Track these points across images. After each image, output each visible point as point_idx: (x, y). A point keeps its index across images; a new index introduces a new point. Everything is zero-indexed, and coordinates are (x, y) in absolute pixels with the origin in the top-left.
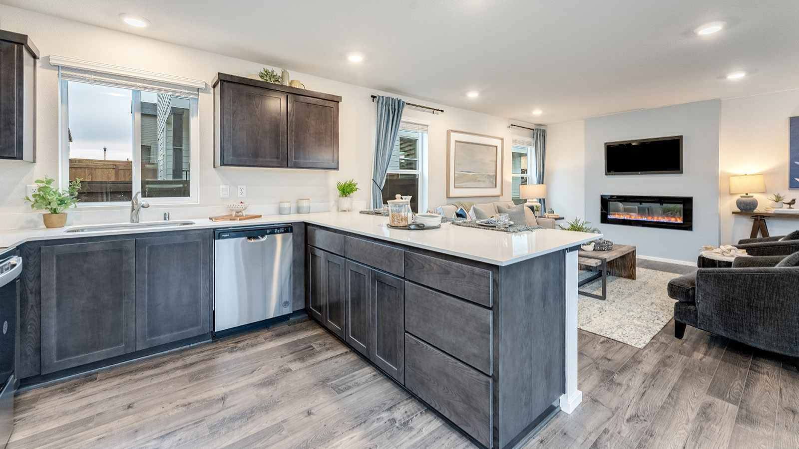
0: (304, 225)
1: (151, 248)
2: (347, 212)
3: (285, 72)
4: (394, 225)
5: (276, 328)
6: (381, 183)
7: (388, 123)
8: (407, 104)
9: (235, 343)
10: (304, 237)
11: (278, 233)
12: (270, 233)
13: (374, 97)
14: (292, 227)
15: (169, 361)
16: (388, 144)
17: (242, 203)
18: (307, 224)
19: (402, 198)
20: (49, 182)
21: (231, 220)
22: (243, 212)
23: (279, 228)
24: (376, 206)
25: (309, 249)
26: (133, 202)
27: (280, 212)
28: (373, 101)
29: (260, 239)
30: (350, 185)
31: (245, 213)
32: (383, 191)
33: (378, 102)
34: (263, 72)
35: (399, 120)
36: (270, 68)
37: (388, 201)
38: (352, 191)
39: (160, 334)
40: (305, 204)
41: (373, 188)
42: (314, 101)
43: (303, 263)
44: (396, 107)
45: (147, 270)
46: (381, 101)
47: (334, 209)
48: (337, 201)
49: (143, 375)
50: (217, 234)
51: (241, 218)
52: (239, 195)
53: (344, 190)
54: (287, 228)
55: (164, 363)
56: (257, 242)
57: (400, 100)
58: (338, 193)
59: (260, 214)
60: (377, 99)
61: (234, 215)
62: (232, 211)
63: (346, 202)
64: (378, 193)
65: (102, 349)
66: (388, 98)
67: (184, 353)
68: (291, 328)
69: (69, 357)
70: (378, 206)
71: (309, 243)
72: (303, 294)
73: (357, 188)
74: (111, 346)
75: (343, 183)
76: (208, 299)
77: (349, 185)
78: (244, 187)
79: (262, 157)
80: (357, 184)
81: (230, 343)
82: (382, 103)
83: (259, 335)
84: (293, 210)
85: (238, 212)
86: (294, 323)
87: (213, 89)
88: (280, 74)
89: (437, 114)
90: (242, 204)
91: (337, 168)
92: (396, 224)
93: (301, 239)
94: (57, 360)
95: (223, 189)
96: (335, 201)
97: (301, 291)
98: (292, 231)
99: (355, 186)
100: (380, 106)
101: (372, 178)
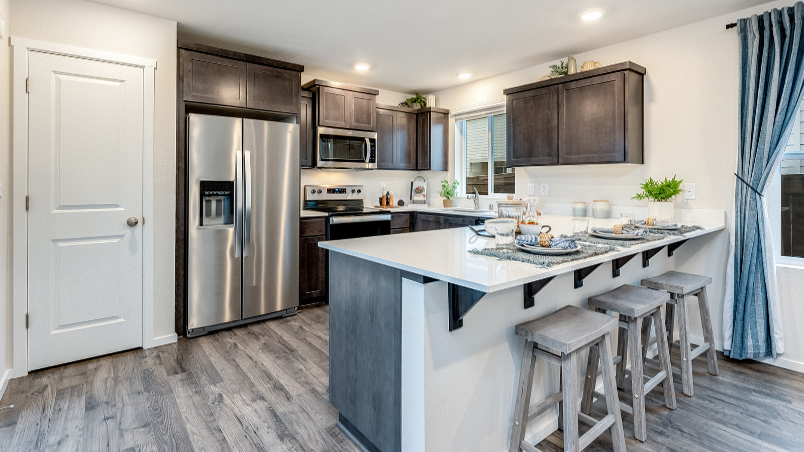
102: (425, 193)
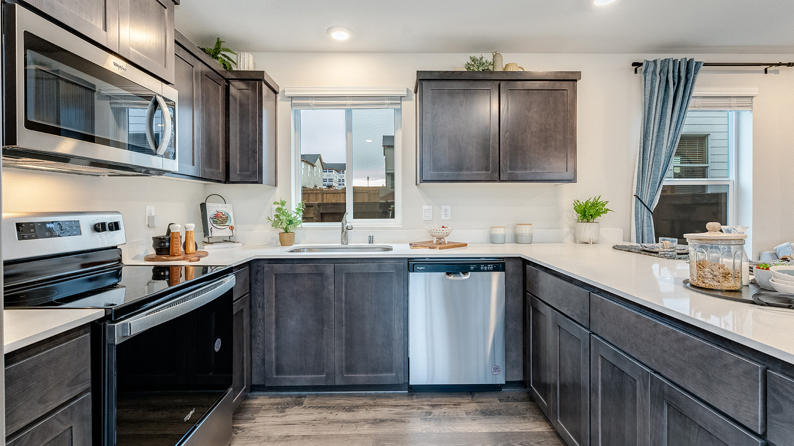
0: (520, 263)
1: (348, 274)
2: (591, 245)
3: (497, 55)
4: (703, 285)
5: (484, 400)
6: (652, 201)
7: (665, 101)
8: (705, 65)
9: (432, 405)
10: (521, 278)
11: (484, 271)
12: (475, 270)
13: (637, 65)
14: (504, 264)
15: (362, 406)
16: (666, 136)
17: (443, 227)
18: (525, 262)
19: (721, 231)
20: (283, 204)
21: (430, 248)
22: (445, 238)
23: (486, 264)
24: (641, 238)
25: (528, 299)
26: (343, 224)
27: (492, 240)
28: (636, 72)
29: (461, 276)
30: (595, 204)
31: (447, 240)
32: (657, 215)
33: (645, 72)
34: (470, 61)
35: (687, 94)
36: (478, 56)
37: (685, 236)
38: (598, 213)
39: (356, 373)
40: (525, 230)
41: (636, 208)
42: (537, 85)
43: (521, 316)
44: (683, 74)
45: (344, 299)
46: (651, 69)
47: (569, 239)
48: (573, 228)
49: (337, 417)
50: (412, 265)
51: (442, 246)
52: (443, 217)
53: (585, 211)
54: (498, 265)
55: (358, 407)
56: (458, 281)
57: (691, 60)
58: (576, 216)
59: (464, 242)
60: (643, 67)
61: (435, 242)
62: (433, 236)
63: (588, 230)
64: (645, 217)
65: (308, 374)
66: (665, 62)
67: (378, 401)
68: (501, 405)
69: (284, 375)
70: (646, 237)
71: (528, 289)
72: (521, 360)
73: (607, 210)
74: (315, 374)
75: (583, 201)
76: (403, 343)
77: (593, 204)
78: (449, 207)
79: (467, 170)
80: (607, 202)
81: (426, 403)
82: (654, 72)
83: (459, 404)
84: (509, 238)
85: (440, 239)
86: (508, 399)
87: (415, 94)
88: (490, 60)
89: (777, 72)
90: (443, 229)
91: (573, 180)
92: (710, 283)
93: (517, 281)
94: (276, 375)
95: (426, 209)
96: (571, 228)
97: (517, 355)
98: (503, 270)
99: (603, 205)
100: (649, 77)
101: (634, 193)
102: (232, 224)
